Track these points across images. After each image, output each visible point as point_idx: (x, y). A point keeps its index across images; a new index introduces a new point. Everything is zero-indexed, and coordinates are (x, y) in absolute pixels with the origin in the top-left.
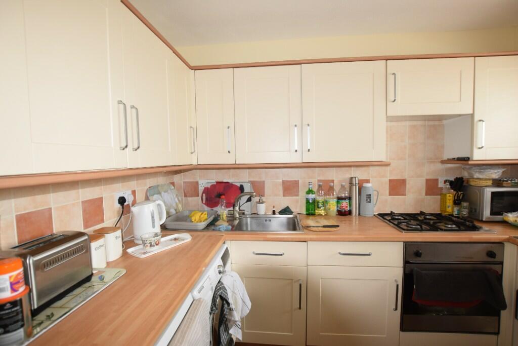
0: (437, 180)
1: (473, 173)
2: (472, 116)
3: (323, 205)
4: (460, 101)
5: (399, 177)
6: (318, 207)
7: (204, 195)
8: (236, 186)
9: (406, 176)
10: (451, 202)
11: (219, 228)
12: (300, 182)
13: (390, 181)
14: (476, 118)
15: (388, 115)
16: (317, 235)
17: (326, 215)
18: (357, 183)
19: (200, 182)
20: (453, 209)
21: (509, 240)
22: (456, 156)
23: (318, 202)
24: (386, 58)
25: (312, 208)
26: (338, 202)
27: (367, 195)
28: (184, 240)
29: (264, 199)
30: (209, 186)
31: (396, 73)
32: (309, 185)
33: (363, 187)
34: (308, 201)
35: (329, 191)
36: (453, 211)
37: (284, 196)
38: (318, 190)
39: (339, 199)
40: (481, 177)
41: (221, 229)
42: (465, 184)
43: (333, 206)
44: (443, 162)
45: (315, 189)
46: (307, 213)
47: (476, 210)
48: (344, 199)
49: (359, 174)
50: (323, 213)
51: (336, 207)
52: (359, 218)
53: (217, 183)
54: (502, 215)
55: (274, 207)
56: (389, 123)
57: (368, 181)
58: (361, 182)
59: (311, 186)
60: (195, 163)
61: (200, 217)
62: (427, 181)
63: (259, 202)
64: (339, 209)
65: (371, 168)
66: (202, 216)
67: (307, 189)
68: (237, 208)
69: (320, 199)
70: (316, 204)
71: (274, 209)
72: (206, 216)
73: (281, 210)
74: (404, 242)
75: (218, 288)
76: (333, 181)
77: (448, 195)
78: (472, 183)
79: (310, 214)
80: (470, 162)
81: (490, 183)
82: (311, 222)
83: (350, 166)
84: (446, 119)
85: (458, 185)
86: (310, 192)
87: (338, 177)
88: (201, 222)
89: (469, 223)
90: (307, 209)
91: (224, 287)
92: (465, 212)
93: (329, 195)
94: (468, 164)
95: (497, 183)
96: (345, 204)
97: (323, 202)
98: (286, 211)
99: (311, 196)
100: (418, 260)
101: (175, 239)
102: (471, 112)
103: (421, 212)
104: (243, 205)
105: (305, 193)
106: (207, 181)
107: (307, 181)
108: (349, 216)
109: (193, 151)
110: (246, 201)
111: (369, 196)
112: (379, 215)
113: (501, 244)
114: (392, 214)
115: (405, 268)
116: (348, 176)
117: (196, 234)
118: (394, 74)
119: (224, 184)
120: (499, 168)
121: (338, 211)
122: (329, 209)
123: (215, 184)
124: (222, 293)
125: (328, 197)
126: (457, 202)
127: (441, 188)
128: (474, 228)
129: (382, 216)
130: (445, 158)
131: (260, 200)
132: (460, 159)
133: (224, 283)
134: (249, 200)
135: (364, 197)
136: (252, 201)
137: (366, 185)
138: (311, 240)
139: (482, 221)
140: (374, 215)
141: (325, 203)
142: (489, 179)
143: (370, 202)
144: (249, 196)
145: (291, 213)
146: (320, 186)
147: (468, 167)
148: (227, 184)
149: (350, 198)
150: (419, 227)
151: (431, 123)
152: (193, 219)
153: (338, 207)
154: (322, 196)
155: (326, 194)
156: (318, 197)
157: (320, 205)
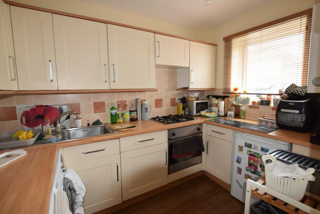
0: (175, 99)
1: (189, 95)
2: (189, 68)
3: (121, 116)
4: (185, 60)
5: (159, 98)
6: (119, 118)
7: (24, 117)
8: (56, 108)
9: (162, 98)
10: (182, 108)
11: (51, 140)
12: (106, 103)
13: (155, 100)
14: (190, 70)
15: (156, 63)
16: (125, 133)
17: (123, 122)
18: (140, 101)
19: (18, 107)
20: (182, 112)
21: (204, 122)
22: (183, 87)
23: (118, 115)
24: (155, 32)
25: (114, 119)
26: (130, 114)
27: (146, 108)
28: (19, 155)
29: (80, 116)
30: (28, 109)
31: (159, 41)
32: (112, 104)
33: (143, 104)
34: (111, 114)
35: (124, 107)
36: (182, 113)
37: (95, 112)
38: (118, 108)
39: (131, 111)
40: (192, 96)
41: (52, 141)
42: (186, 100)
43: (127, 116)
44: (177, 90)
45: (116, 107)
46: (112, 122)
47: (191, 111)
48: (134, 111)
49: (140, 96)
50: (121, 121)
51: (129, 116)
52: (142, 122)
53: (37, 106)
54: (200, 112)
55: (88, 121)
56: (156, 68)
57: (145, 100)
58: (142, 101)
59: (113, 105)
60: (15, 89)
61: (26, 135)
62: (171, 99)
63: (77, 118)
64: (131, 118)
65: (146, 93)
66: (29, 134)
67: (111, 107)
68: (59, 125)
69: (119, 113)
70: (117, 116)
71: (89, 122)
72: (32, 133)
73: (93, 122)
74: (168, 129)
75: (66, 182)
76: (126, 101)
77: (180, 105)
78: (189, 99)
79: (114, 122)
80: (189, 90)
81: (195, 99)
82: (117, 127)
83: (135, 92)
84: (178, 69)
85: (184, 100)
86: (113, 108)
87: (129, 99)
88: (28, 139)
89: (190, 117)
90: (112, 120)
91: (70, 180)
92: (187, 113)
93: (125, 110)
94: (188, 91)
95: (197, 99)
96: (134, 114)
97: (121, 114)
98: (97, 123)
99: (114, 112)
100: (174, 137)
101: (8, 156)
102: (189, 66)
103: (170, 115)
104: (63, 122)
105: (109, 110)
106: (25, 106)
107: (110, 102)
108: (136, 121)
109: (13, 78)
110: (65, 119)
111: (146, 109)
112: (151, 118)
113: (201, 124)
114: (158, 117)
115: (168, 142)
116: (135, 98)
117: (29, 148)
118: (158, 42)
119: (43, 107)
120: (198, 92)
121: (130, 119)
122: (125, 118)
123: (35, 107)
124: (70, 184)
125: (124, 111)
126: (184, 109)
127: (177, 103)
128: (192, 119)
129: (154, 119)
130: (178, 88)
131: (77, 117)
132: (184, 88)
133: (69, 178)
134: (68, 117)
135: (144, 110)
136: (70, 119)
137: (144, 102)
138: (122, 137)
139: (193, 116)
140: (149, 119)
141: (123, 115)
142: (194, 97)
143: (147, 112)
144: (68, 115)
145: (101, 123)
146: (119, 105)
147: (187, 92)
148: (47, 107)
149: (136, 111)
150: (172, 121)
151: (172, 70)
152: (21, 137)
153: (130, 116)
154: (121, 111)
155: (122, 110)
156: (118, 112)
157: (120, 116)
